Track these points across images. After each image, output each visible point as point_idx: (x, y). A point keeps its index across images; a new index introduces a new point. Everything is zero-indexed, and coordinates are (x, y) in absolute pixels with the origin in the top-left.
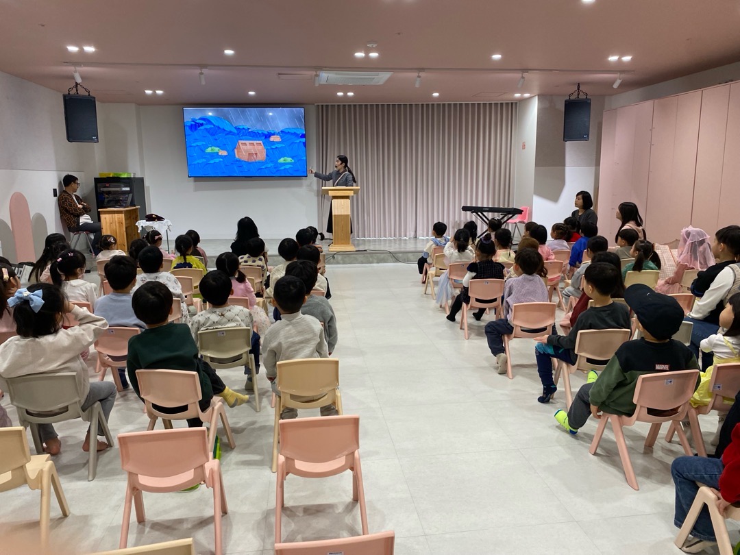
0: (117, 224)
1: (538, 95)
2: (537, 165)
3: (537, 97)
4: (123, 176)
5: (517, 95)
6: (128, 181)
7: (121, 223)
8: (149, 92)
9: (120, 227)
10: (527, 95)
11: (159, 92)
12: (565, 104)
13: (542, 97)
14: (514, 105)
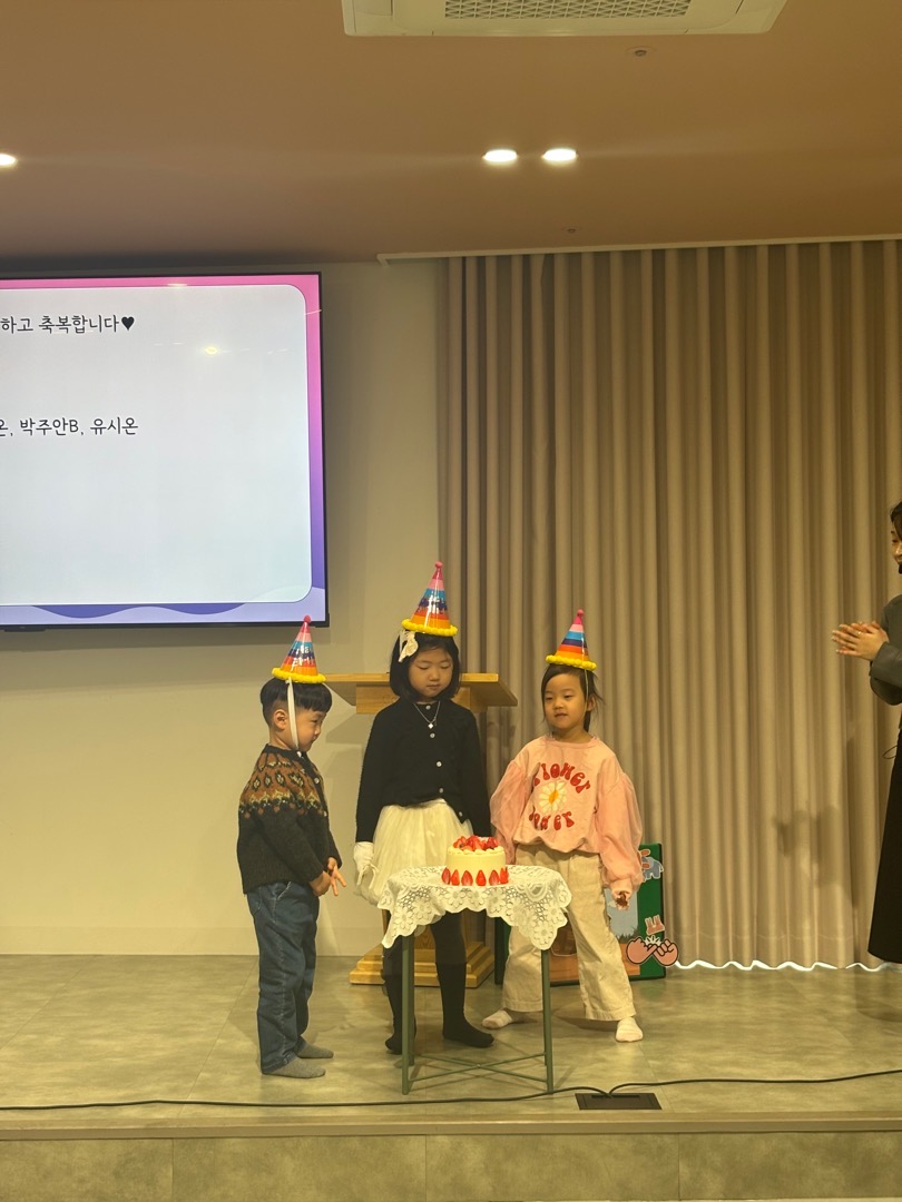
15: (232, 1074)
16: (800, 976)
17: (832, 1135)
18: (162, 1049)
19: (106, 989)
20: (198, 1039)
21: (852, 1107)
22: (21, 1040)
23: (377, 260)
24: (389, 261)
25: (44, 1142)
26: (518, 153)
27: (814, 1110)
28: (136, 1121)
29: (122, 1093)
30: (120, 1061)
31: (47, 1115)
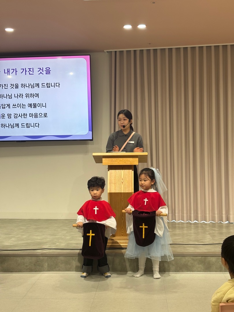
15: (64, 243)
16: (206, 224)
17: (200, 257)
18: (49, 238)
19: (39, 226)
20: (58, 236)
21: (206, 251)
22: (17, 236)
23: (104, 52)
24: (107, 52)
25: (18, 257)
26: (132, 26)
27: (197, 251)
28: (39, 253)
29: (37, 247)
30: (39, 241)
31: (19, 251)
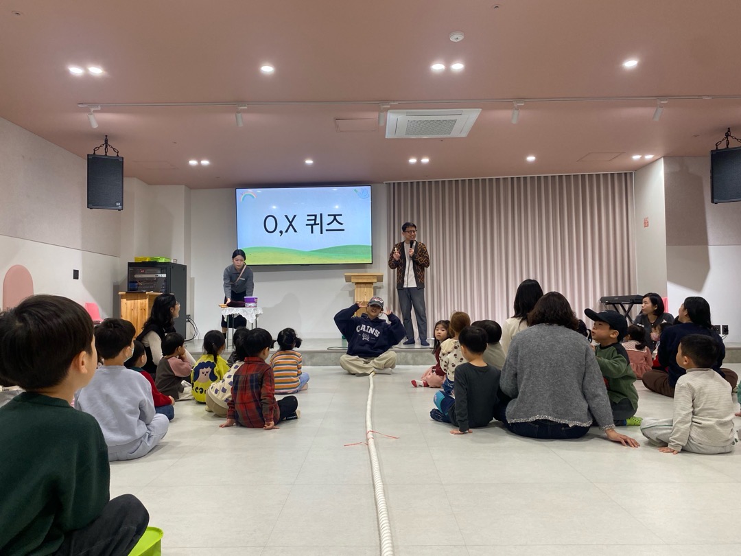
0: (139, 310)
1: (664, 157)
2: (669, 242)
3: (662, 159)
4: (160, 261)
5: (636, 157)
6: (165, 267)
7: (143, 309)
8: (193, 162)
9: (142, 313)
10: (649, 157)
11: (205, 162)
12: (712, 155)
13: (668, 158)
14: (628, 176)
23: (383, 183)
24: (386, 183)
26: (416, 160)
